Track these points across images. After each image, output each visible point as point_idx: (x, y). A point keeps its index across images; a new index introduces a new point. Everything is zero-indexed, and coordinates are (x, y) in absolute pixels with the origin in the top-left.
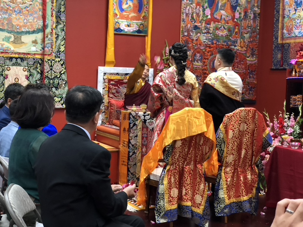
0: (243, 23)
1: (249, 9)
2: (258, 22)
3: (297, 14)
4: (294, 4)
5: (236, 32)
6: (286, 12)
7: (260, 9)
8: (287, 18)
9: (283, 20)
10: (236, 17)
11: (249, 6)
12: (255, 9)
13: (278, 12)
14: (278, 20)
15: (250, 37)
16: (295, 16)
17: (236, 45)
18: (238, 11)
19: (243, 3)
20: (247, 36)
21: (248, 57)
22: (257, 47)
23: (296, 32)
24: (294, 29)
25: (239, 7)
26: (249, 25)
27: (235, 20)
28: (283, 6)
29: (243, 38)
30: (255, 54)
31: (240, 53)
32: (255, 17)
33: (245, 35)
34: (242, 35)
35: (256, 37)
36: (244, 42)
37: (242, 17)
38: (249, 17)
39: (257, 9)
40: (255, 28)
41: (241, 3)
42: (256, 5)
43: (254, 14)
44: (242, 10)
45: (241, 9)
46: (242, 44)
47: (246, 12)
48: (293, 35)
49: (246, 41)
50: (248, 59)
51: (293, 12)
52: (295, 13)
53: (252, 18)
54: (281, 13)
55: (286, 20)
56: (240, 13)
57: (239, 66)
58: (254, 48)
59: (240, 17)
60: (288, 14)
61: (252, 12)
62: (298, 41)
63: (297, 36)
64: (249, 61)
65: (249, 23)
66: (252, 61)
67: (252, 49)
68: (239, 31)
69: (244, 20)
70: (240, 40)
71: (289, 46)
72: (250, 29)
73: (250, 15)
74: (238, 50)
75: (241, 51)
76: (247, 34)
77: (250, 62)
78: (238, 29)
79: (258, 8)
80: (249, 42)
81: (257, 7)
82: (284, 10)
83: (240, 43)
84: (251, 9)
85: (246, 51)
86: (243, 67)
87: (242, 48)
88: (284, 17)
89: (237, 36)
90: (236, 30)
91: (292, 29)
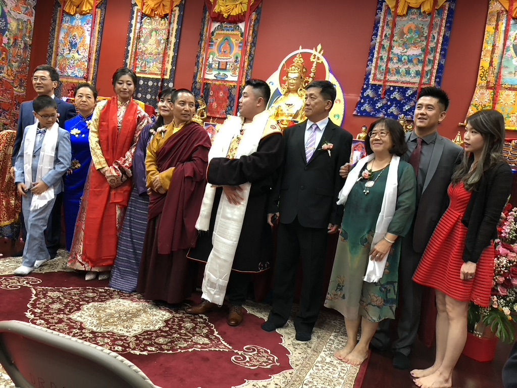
0: (12, 50)
1: (19, 36)
2: (28, 53)
3: (71, 54)
4: (69, 44)
5: (3, 58)
6: (60, 50)
7: (32, 40)
8: (61, 57)
9: (56, 58)
10: (4, 42)
11: (19, 34)
12: (26, 39)
13: (51, 48)
14: (51, 56)
15: (19, 67)
16: (69, 56)
17: (3, 71)
18: (6, 36)
19: (14, 29)
20: (15, 65)
21: (15, 88)
22: (26, 79)
23: (70, 72)
24: (67, 68)
25: (8, 32)
26: (19, 54)
27: (3, 45)
28: (57, 43)
29: (11, 66)
30: (23, 86)
31: (6, 81)
32: (25, 47)
33: (13, 63)
34: (9, 62)
35: (26, 68)
36: (12, 70)
37: (11, 44)
38: (18, 46)
39: (28, 40)
40: (25, 59)
41: (10, 29)
42: (27, 35)
43: (25, 44)
44: (12, 36)
45: (10, 35)
46: (9, 72)
47: (15, 40)
48: (66, 74)
49: (14, 69)
50: (14, 89)
51: (67, 52)
52: (69, 53)
53: (22, 47)
54: (54, 49)
55: (59, 58)
56: (9, 39)
57: (5, 95)
58: (23, 79)
59: (8, 43)
60: (62, 52)
61: (23, 41)
62: (70, 80)
63: (69, 76)
64: (16, 91)
65: (19, 52)
66: (19, 92)
67: (21, 80)
68: (7, 57)
69: (14, 48)
70: (7, 68)
71: (61, 84)
72: (20, 58)
73: (20, 44)
74: (4, 77)
75: (8, 79)
76: (15, 62)
77: (18, 93)
78: (5, 55)
79: (30, 39)
80: (17, 71)
81: (29, 37)
82: (58, 47)
83: (7, 71)
84: (22, 38)
85: (13, 80)
86: (10, 96)
87: (9, 76)
88: (57, 55)
89: (3, 62)
90: (4, 56)
91: (65, 68)
